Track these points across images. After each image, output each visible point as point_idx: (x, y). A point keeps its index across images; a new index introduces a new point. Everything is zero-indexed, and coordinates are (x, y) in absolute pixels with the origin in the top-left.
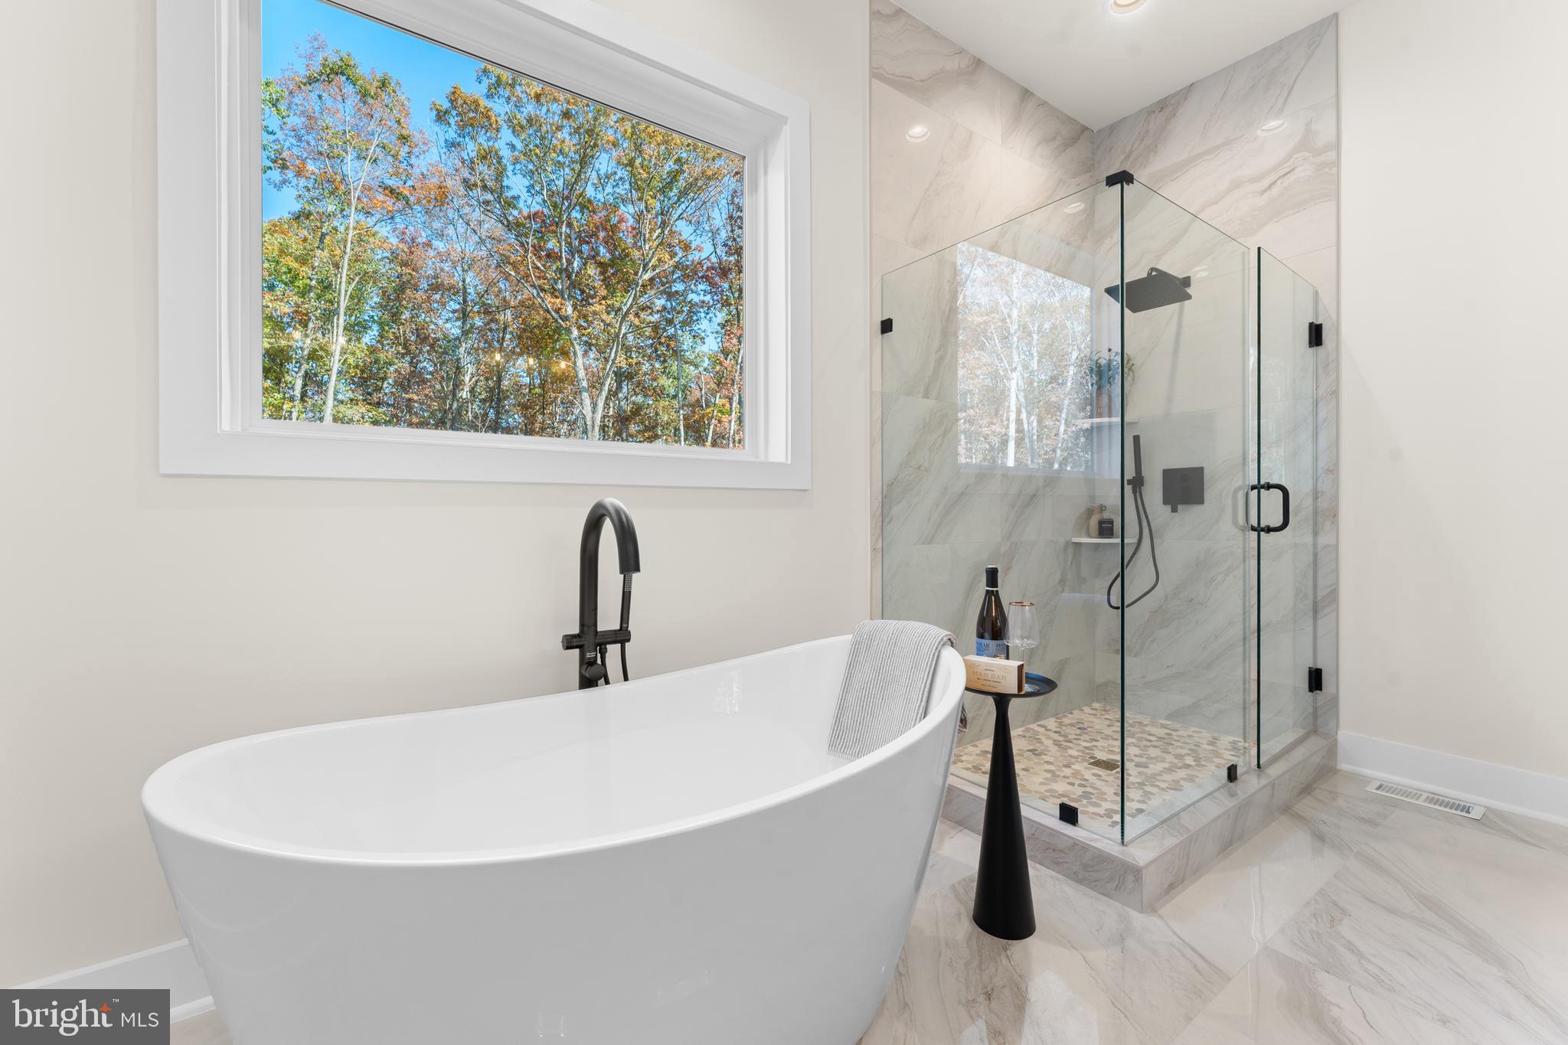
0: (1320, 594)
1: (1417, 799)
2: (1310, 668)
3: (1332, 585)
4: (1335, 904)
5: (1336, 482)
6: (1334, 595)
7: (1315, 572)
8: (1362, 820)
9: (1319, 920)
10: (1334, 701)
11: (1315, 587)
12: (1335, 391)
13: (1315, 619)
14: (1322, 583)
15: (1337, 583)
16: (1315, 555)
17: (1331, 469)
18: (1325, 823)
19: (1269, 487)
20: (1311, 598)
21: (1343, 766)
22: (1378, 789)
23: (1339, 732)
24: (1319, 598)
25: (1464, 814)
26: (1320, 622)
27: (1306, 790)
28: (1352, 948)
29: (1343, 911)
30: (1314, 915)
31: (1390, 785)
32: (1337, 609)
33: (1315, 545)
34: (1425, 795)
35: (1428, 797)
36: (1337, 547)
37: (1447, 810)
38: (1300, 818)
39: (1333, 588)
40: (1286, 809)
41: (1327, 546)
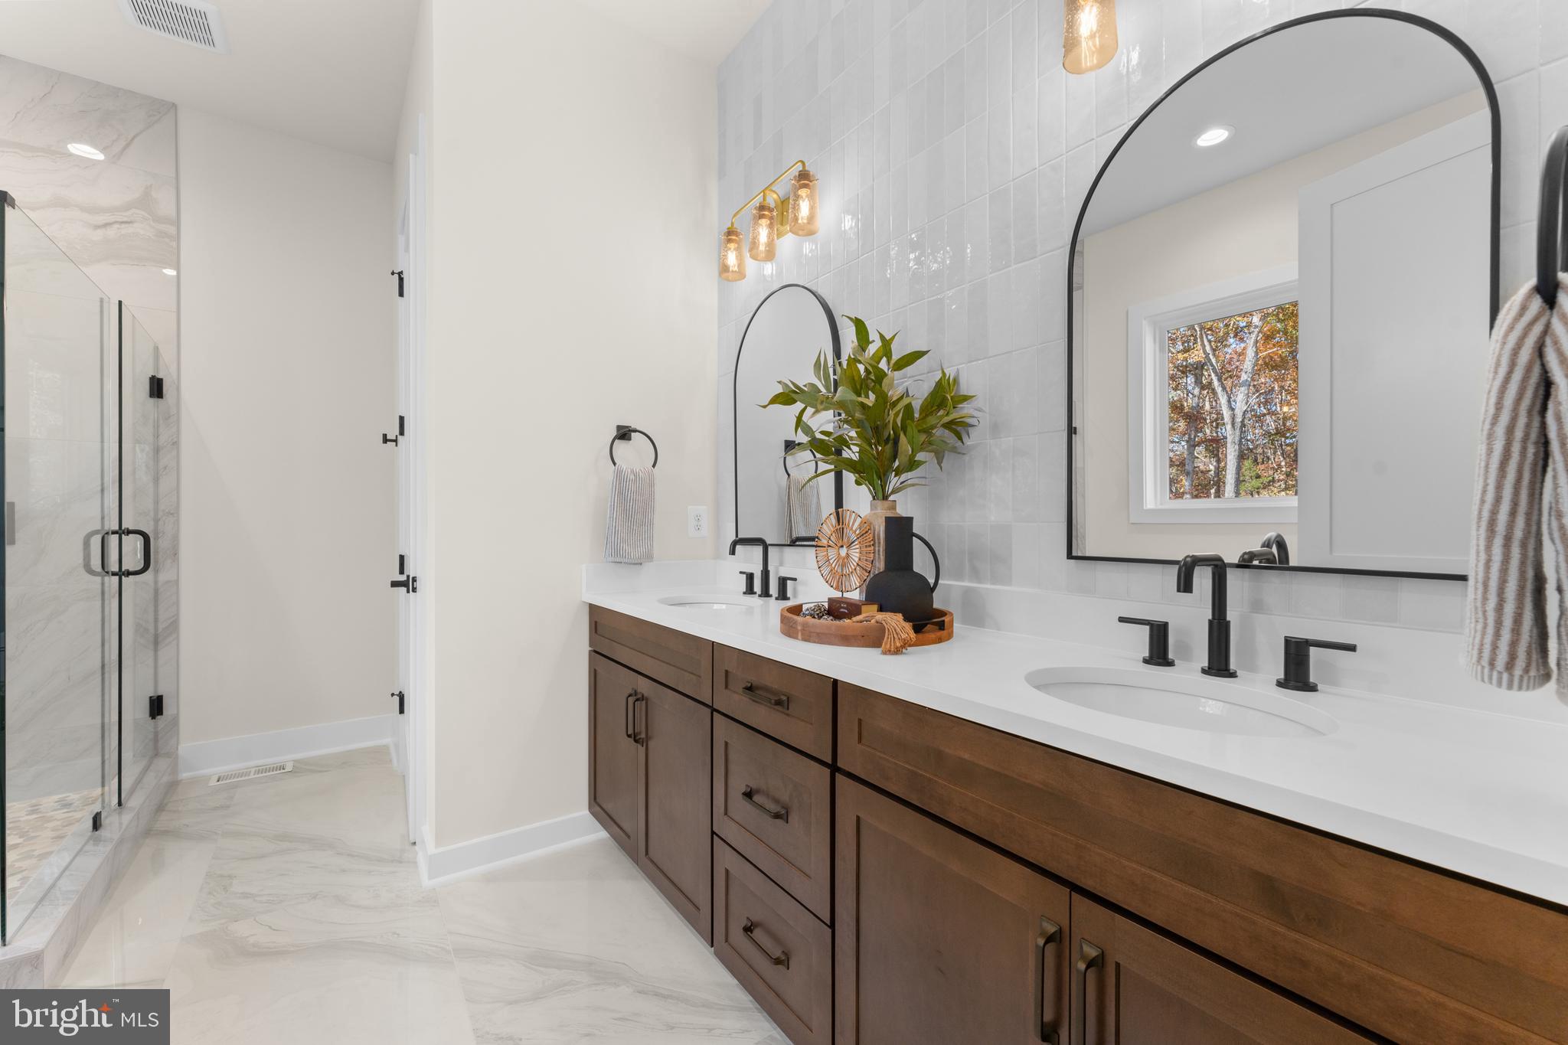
0: (161, 627)
1: (249, 775)
2: (151, 697)
3: (173, 616)
4: (222, 876)
5: (177, 522)
6: (174, 625)
7: (156, 606)
8: (216, 809)
9: (215, 894)
10: (175, 721)
11: (156, 620)
12: (176, 442)
13: (156, 650)
14: (163, 615)
15: (177, 615)
16: (156, 592)
17: (172, 512)
18: (188, 826)
19: (129, 532)
20: (152, 630)
21: (184, 775)
22: (218, 781)
23: (179, 747)
24: (160, 630)
25: (282, 771)
26: (160, 653)
27: (160, 808)
28: (246, 896)
29: (230, 877)
30: (210, 893)
31: (230, 773)
32: (178, 638)
33: (156, 582)
34: (253, 770)
35: (255, 771)
36: (177, 582)
37: (272, 773)
38: (166, 833)
39: (174, 619)
40: (148, 833)
41: (168, 582)
